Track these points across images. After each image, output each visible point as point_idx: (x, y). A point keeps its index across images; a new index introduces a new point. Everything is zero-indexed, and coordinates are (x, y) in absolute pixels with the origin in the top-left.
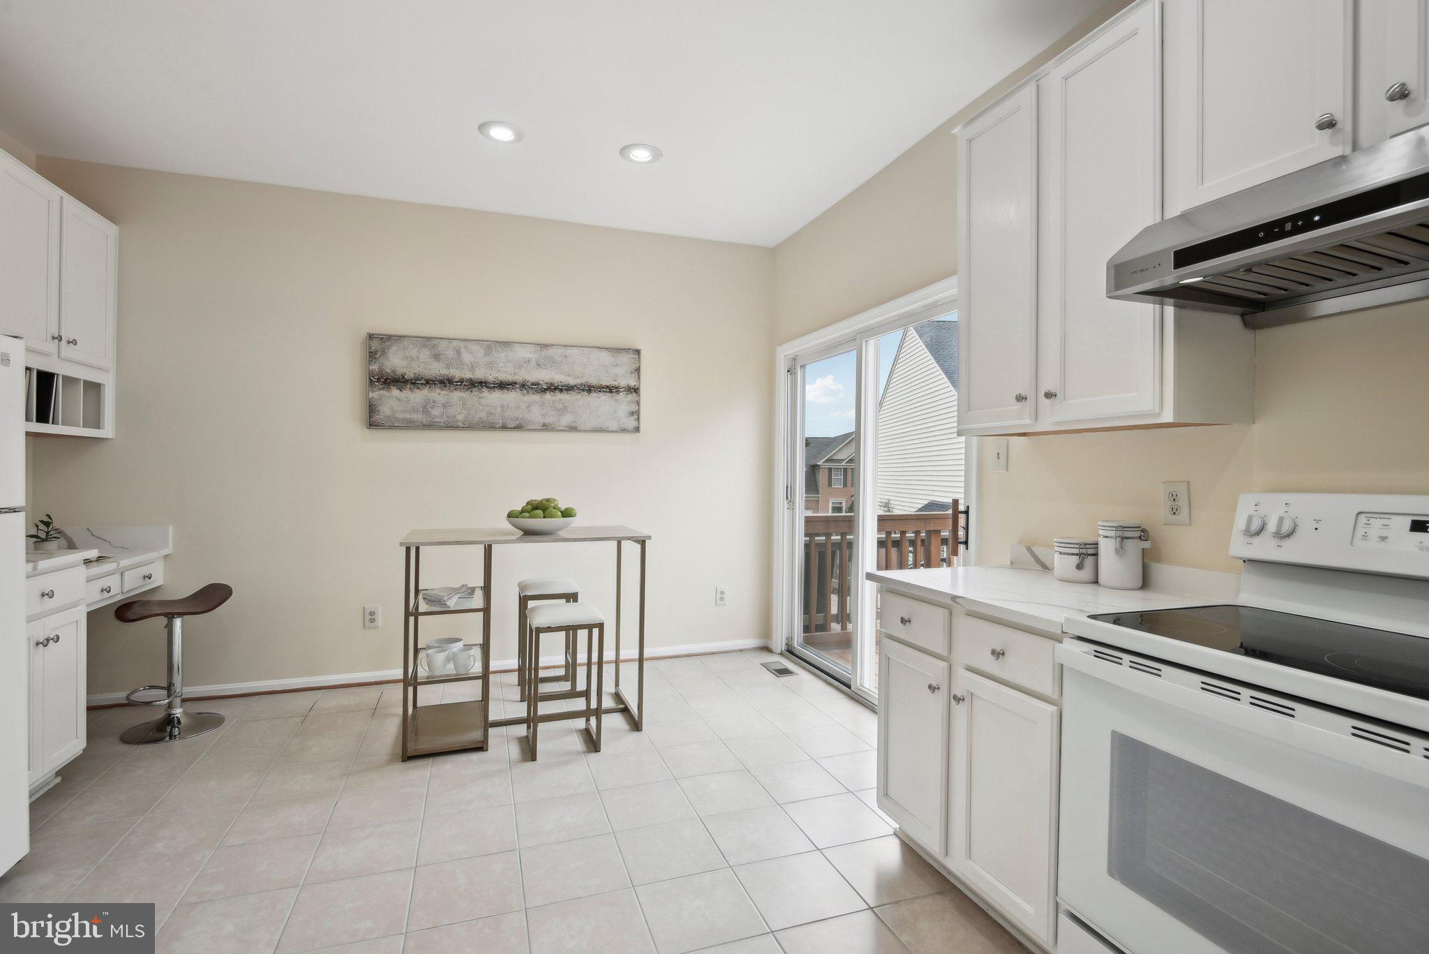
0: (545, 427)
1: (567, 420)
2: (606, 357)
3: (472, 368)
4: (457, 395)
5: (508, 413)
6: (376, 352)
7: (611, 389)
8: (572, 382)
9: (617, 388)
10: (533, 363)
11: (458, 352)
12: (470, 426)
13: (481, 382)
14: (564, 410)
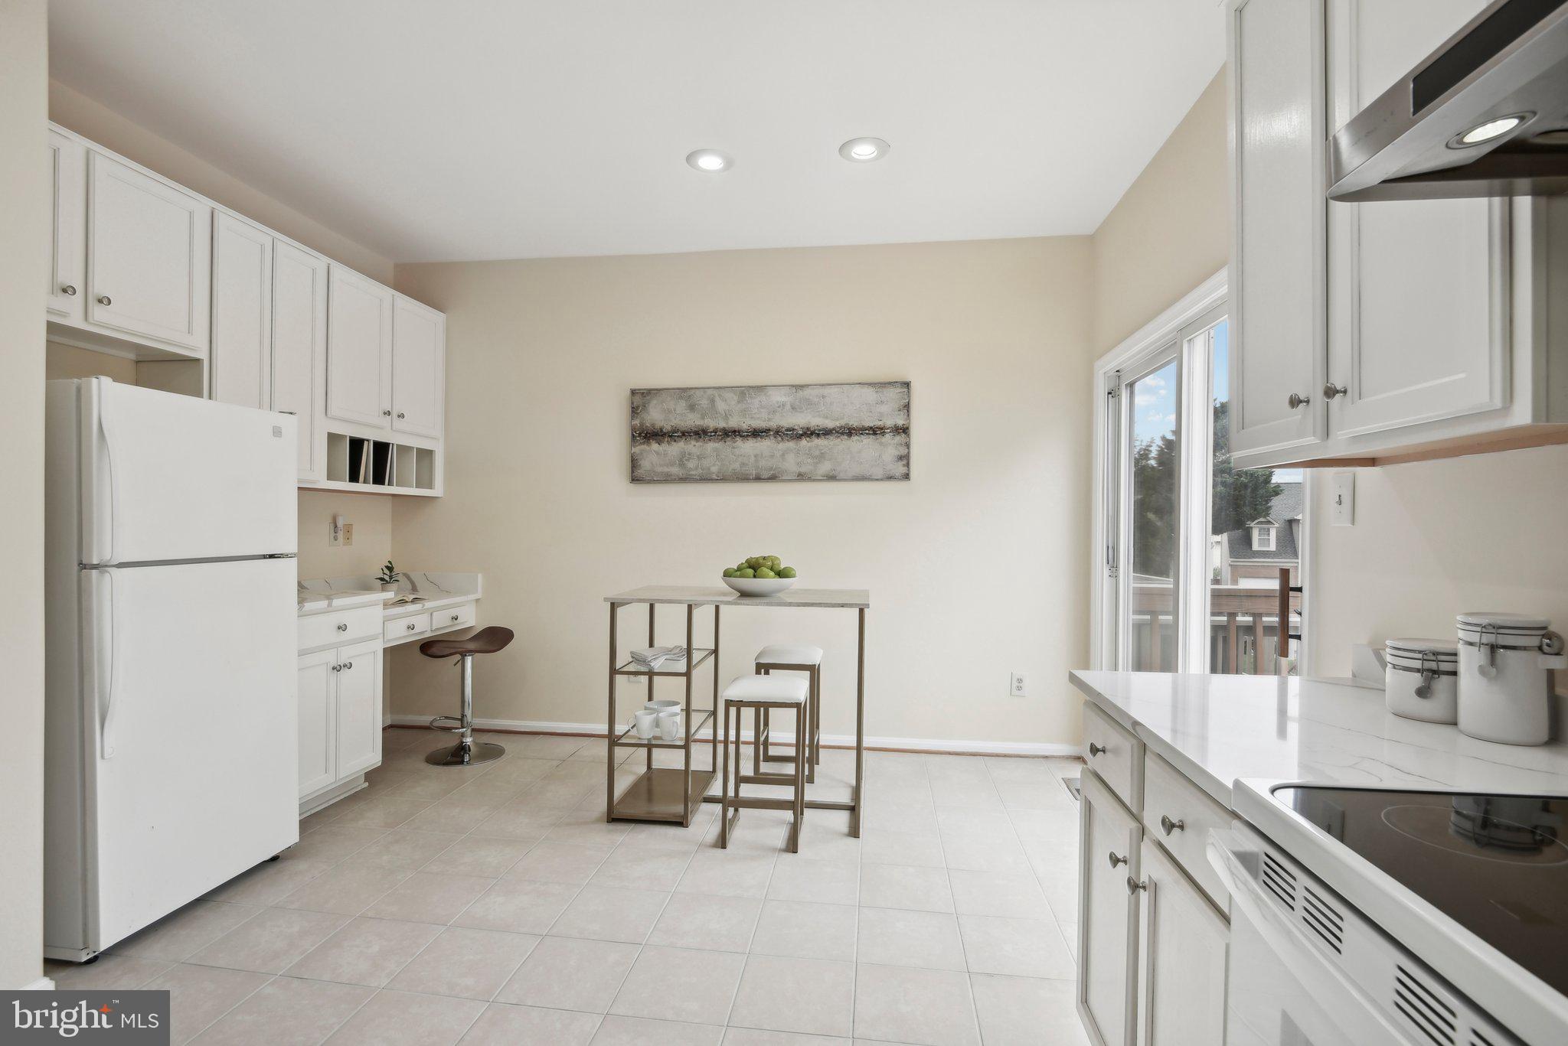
0: (801, 477)
1: (825, 467)
2: (870, 394)
3: (726, 418)
4: (711, 446)
5: (762, 463)
6: (638, 407)
7: (875, 431)
8: (830, 424)
9: (882, 429)
10: (788, 407)
11: (712, 401)
12: (723, 479)
13: (735, 431)
14: (822, 457)
